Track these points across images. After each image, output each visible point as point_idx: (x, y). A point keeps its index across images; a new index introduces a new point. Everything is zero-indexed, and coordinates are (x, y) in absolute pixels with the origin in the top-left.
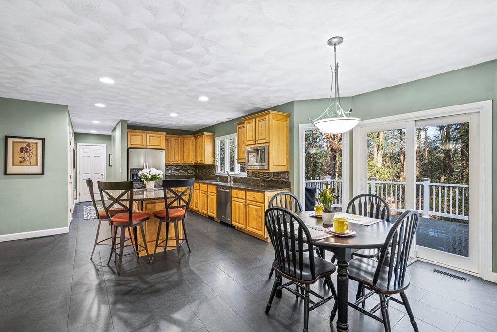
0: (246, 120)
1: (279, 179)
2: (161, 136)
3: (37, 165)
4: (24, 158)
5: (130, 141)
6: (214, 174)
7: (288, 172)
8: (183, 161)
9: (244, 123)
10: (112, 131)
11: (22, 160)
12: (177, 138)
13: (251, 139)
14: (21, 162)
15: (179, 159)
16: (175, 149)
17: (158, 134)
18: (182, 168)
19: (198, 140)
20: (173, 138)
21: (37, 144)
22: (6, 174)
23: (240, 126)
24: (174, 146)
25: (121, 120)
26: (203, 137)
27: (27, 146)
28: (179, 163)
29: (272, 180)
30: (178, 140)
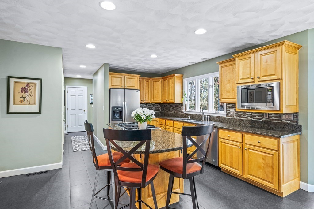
0: (238, 57)
1: (279, 120)
2: (137, 77)
3: (35, 104)
4: (24, 98)
5: (112, 83)
6: (183, 112)
7: (297, 113)
8: (152, 100)
9: (235, 60)
10: (93, 75)
11: (22, 99)
12: (148, 80)
13: (248, 76)
14: (21, 101)
15: (150, 99)
16: (146, 90)
17: (134, 76)
18: (151, 106)
19: (167, 81)
20: (145, 80)
21: (35, 84)
22: (8, 113)
23: (223, 65)
24: (146, 87)
25: (104, 63)
26: (173, 78)
27: (27, 86)
28: (150, 102)
29: (267, 121)
30: (148, 81)
